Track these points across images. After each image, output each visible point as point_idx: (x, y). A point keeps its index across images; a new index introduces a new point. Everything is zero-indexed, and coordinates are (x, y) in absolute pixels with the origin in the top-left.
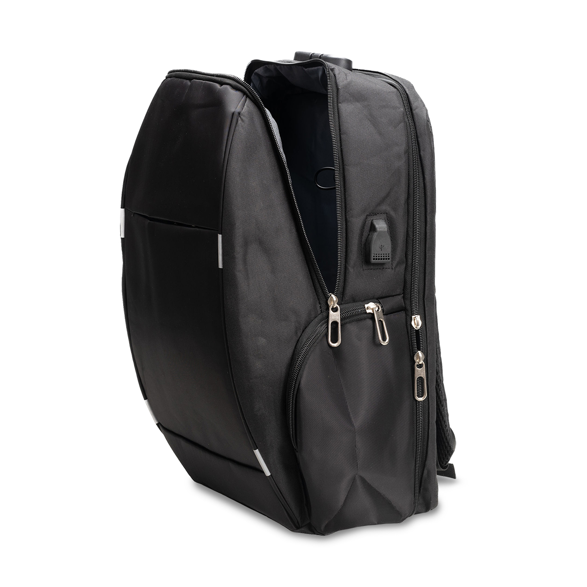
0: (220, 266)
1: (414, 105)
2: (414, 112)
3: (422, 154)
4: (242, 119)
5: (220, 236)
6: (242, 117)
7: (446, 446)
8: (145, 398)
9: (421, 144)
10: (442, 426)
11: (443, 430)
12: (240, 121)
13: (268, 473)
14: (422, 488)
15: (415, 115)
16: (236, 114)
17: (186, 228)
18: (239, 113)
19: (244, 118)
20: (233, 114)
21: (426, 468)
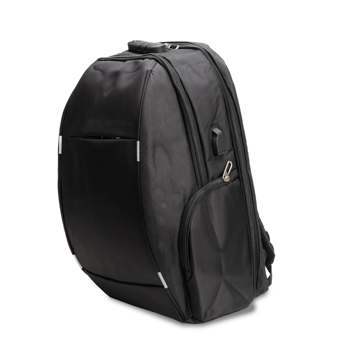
0: (138, 160)
1: (215, 58)
2: (216, 62)
3: (228, 86)
4: (153, 74)
5: (138, 142)
6: (153, 72)
7: (270, 253)
8: (73, 253)
9: (226, 80)
10: (265, 242)
11: (266, 244)
12: (151, 75)
13: (166, 286)
14: (258, 281)
15: (217, 63)
16: (149, 71)
17: (112, 140)
18: (151, 71)
19: (154, 73)
20: (148, 71)
21: (259, 269)
